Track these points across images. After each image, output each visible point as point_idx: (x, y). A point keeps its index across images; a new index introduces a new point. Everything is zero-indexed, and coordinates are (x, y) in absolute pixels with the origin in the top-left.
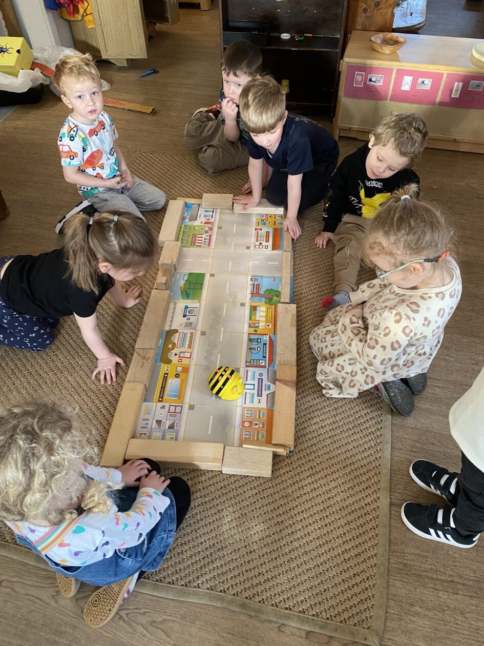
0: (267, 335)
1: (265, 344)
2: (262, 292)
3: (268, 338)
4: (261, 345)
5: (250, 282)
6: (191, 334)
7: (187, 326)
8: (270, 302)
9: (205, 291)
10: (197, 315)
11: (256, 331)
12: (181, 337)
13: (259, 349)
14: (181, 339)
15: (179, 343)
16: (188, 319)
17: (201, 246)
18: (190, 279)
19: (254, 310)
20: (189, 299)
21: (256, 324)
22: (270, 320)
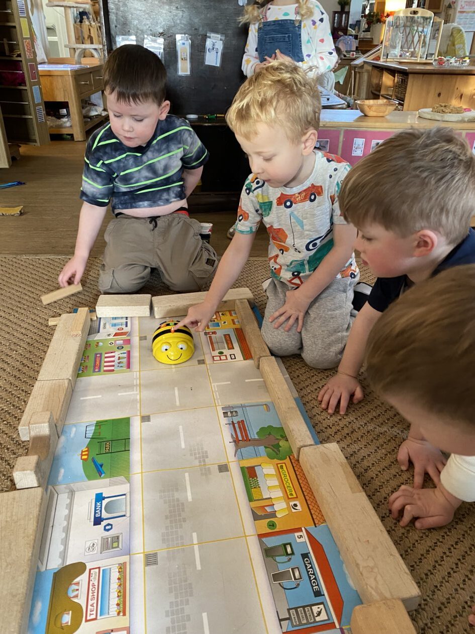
0: (300, 530)
1: (305, 556)
2: (253, 434)
3: (305, 538)
4: (297, 560)
5: (224, 421)
6: (121, 568)
7: (107, 550)
8: (277, 454)
9: (136, 455)
10: (128, 515)
11: (273, 526)
12: (96, 584)
13: (297, 574)
14: (96, 591)
15: (92, 605)
16: (107, 528)
17: (113, 371)
18: (100, 433)
19: (250, 477)
20: (104, 478)
21: (266, 508)
22: (293, 493)
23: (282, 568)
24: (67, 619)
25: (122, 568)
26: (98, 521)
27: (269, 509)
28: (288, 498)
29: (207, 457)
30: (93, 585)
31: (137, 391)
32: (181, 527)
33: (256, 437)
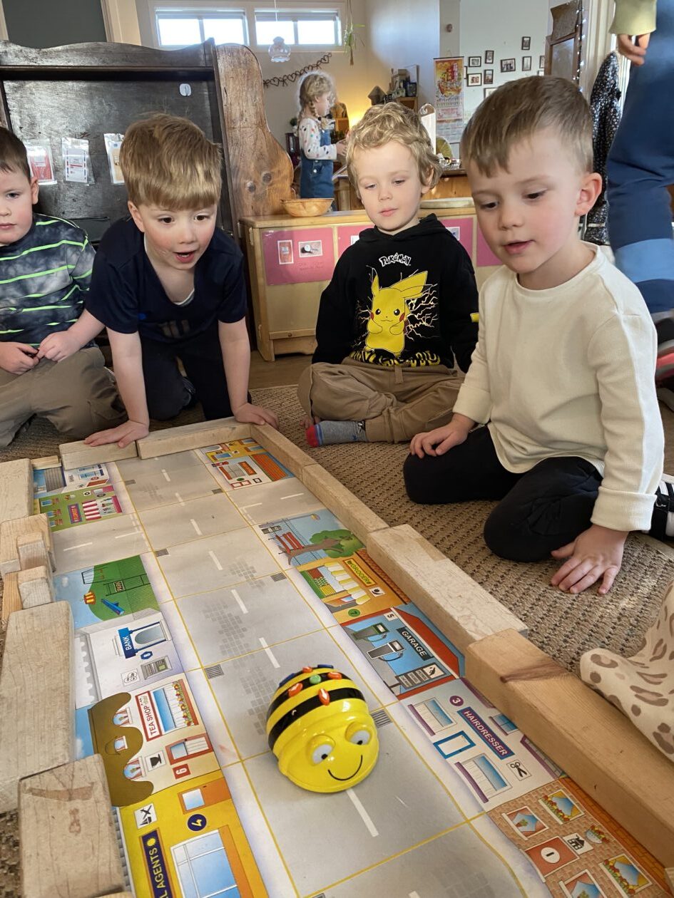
0: (389, 610)
1: (401, 630)
2: (306, 541)
3: (397, 616)
4: (393, 635)
5: (265, 537)
6: (177, 685)
7: (152, 673)
8: (341, 553)
9: (160, 585)
10: (169, 638)
11: (356, 613)
12: (149, 705)
13: (397, 646)
14: (152, 711)
15: (151, 724)
16: (145, 656)
17: (100, 517)
18: (103, 576)
19: (314, 578)
20: (124, 615)
21: (343, 600)
22: (371, 581)
23: (377, 645)
24: (121, 744)
25: (179, 686)
26: (130, 653)
27: (346, 600)
28: (365, 586)
29: (254, 572)
30: (146, 708)
31: (139, 530)
32: (242, 636)
33: (311, 543)
